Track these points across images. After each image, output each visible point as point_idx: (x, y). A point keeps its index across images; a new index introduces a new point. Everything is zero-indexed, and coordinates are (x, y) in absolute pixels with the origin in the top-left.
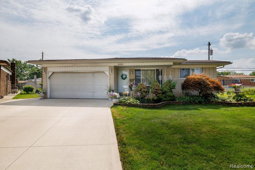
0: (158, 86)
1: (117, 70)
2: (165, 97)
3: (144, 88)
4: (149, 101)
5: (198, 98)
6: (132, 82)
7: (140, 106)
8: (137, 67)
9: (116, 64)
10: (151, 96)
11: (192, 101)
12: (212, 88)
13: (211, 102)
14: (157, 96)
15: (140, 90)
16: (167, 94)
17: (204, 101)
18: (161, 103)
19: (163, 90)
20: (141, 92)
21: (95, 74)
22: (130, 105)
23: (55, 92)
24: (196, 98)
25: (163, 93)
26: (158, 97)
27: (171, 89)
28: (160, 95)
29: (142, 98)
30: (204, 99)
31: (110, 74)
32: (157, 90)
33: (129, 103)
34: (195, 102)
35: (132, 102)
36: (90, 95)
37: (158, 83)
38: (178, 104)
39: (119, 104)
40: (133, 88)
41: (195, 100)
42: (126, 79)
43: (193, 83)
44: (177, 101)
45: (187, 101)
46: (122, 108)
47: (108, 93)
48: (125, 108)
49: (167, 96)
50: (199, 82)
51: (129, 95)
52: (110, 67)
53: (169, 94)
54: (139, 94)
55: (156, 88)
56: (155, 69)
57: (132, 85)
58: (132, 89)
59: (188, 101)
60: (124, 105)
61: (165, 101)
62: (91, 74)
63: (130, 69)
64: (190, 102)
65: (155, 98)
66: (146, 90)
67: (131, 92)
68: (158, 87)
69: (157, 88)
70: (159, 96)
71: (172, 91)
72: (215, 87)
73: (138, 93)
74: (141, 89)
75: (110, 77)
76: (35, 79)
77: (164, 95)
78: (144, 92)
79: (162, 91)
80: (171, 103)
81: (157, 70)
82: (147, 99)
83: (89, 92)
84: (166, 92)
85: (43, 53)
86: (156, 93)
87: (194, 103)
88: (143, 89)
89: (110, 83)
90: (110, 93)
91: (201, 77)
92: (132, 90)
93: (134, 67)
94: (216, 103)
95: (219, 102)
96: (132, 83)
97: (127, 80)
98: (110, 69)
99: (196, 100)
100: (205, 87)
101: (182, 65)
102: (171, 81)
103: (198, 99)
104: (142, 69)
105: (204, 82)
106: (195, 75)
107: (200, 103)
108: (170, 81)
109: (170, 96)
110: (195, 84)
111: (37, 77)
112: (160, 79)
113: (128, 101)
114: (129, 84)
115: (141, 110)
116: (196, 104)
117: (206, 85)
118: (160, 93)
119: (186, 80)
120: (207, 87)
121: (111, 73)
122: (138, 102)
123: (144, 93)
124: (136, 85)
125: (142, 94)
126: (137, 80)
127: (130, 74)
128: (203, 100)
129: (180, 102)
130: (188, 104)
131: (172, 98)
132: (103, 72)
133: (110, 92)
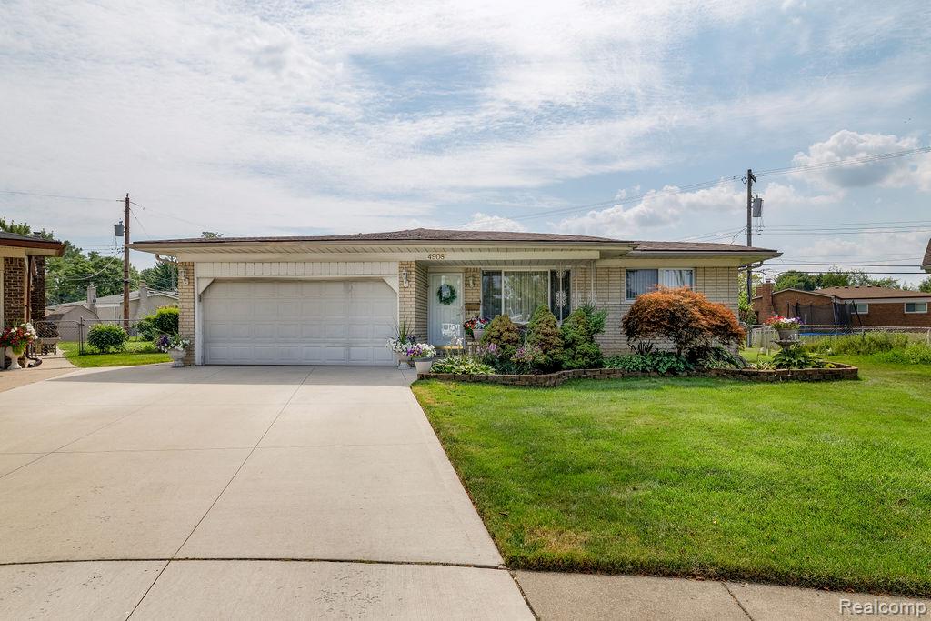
0: (552, 324)
1: (424, 271)
2: (573, 357)
3: (508, 330)
4: (521, 366)
5: (666, 359)
6: (473, 313)
7: (495, 382)
8: (488, 263)
9: (424, 256)
10: (529, 352)
11: (648, 369)
12: (708, 329)
13: (706, 371)
14: (549, 355)
15: (498, 338)
16: (578, 348)
17: (686, 368)
18: (557, 374)
19: (567, 338)
20: (500, 343)
21: (354, 285)
22: (466, 378)
23: (221, 344)
24: (661, 361)
25: (567, 346)
26: (551, 356)
27: (590, 332)
28: (558, 351)
29: (502, 360)
30: (684, 363)
31: (402, 288)
32: (547, 335)
33: (464, 372)
34: (658, 371)
35: (474, 371)
36: (336, 353)
37: (552, 317)
38: (609, 376)
39: (436, 377)
40: (475, 332)
41: (658, 364)
42: (455, 301)
43: (653, 316)
44: (607, 368)
45: (634, 367)
46: (445, 386)
47: (398, 347)
48: (452, 387)
49: (579, 353)
50: (671, 312)
51: (464, 352)
52: (401, 263)
53: (585, 347)
54: (493, 347)
55: (545, 331)
56: (548, 269)
57: (473, 322)
58: (472, 334)
59: (638, 369)
60: (449, 379)
61: (570, 368)
62: (341, 286)
63: (466, 271)
64: (644, 371)
65: (541, 359)
66: (515, 336)
67: (469, 343)
68: (551, 328)
69: (549, 329)
70: (554, 354)
71: (592, 338)
72: (717, 326)
73: (492, 344)
74: (501, 334)
75: (403, 297)
76: (92, 298)
77: (570, 351)
78: (508, 341)
79: (563, 339)
80: (589, 374)
81: (553, 273)
82: (518, 362)
83: (333, 343)
84: (574, 341)
85: (127, 200)
86: (544, 345)
87: (655, 374)
88: (507, 333)
89: (403, 316)
90: (404, 348)
91: (678, 297)
92: (473, 337)
93: (480, 263)
94: (718, 374)
95: (726, 371)
96: (472, 316)
97: (458, 304)
98: (404, 271)
99: (661, 365)
100: (686, 326)
101: (630, 257)
102: (592, 309)
103: (668, 362)
104: (504, 269)
105: (684, 311)
106: (663, 293)
107: (673, 372)
108: (587, 311)
109: (585, 355)
110: (657, 317)
111: (100, 294)
112: (561, 303)
113: (462, 367)
114: (462, 319)
115: (498, 390)
116: (663, 375)
117: (690, 321)
118: (556, 346)
119: (634, 305)
120: (692, 327)
121: (406, 284)
122: (491, 372)
123: (508, 346)
124: (486, 320)
125: (503, 348)
126: (491, 305)
127: (467, 284)
128: (682, 366)
129: (615, 372)
130: (637, 377)
131: (593, 360)
132: (382, 281)
133: (404, 343)
